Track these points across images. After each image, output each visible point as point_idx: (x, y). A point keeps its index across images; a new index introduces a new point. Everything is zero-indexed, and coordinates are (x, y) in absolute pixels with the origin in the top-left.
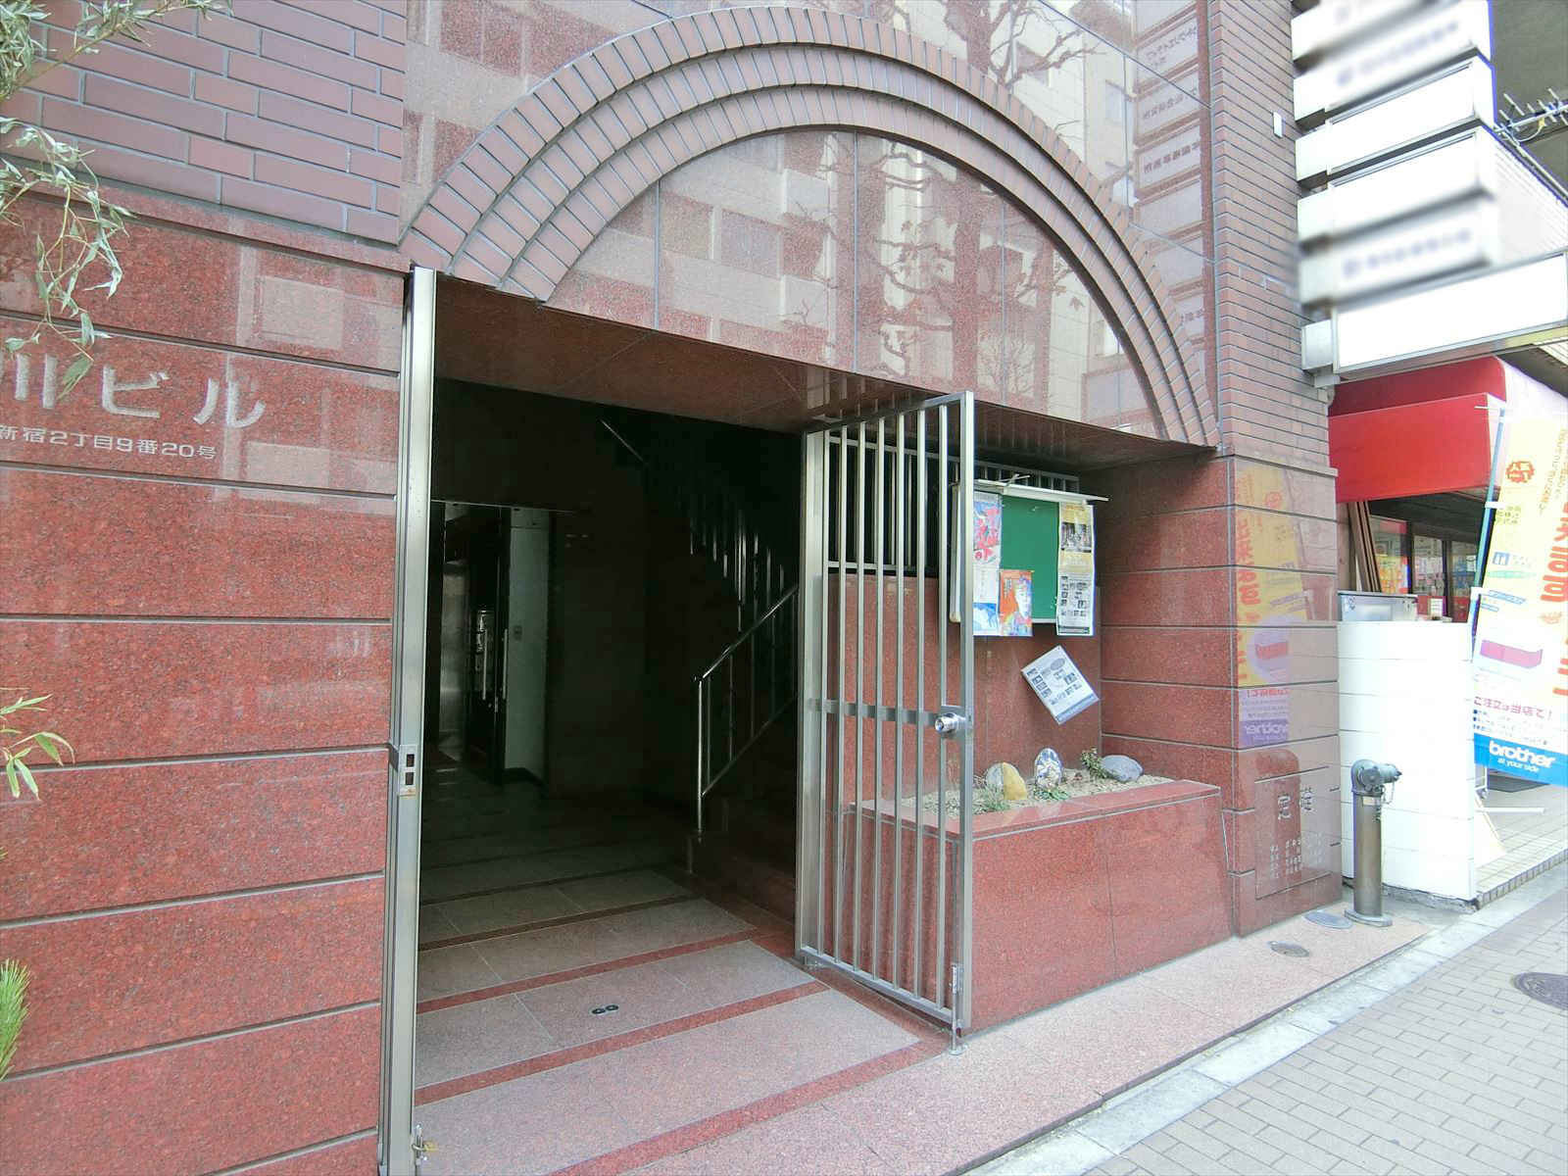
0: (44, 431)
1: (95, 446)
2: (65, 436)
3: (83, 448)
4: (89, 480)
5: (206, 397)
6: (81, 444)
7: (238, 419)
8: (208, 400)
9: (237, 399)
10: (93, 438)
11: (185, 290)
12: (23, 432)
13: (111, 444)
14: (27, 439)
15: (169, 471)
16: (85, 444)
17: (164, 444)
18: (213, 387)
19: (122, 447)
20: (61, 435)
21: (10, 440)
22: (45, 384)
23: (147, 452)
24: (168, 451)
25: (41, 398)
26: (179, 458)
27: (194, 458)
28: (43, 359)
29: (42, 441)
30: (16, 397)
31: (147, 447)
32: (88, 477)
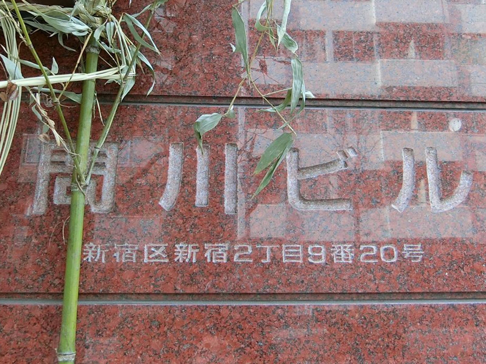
0: (226, 245)
1: (284, 261)
2: (250, 251)
3: (270, 264)
4: (279, 311)
5: (402, 172)
6: (268, 260)
7: (441, 199)
8: (404, 179)
9: (437, 172)
10: (280, 249)
11: (362, 42)
12: (205, 250)
13: (301, 255)
14: (209, 260)
15: (372, 287)
16: (273, 258)
17: (362, 248)
18: (407, 159)
19: (315, 258)
20: (246, 249)
21: (191, 263)
22: (226, 181)
23: (343, 261)
24: (367, 257)
25: (222, 201)
26: (382, 267)
27: (399, 263)
28: (223, 149)
29: (225, 261)
30: (196, 203)
31: (342, 254)
32: (278, 307)
